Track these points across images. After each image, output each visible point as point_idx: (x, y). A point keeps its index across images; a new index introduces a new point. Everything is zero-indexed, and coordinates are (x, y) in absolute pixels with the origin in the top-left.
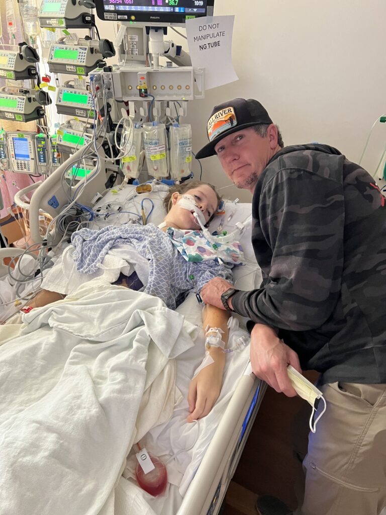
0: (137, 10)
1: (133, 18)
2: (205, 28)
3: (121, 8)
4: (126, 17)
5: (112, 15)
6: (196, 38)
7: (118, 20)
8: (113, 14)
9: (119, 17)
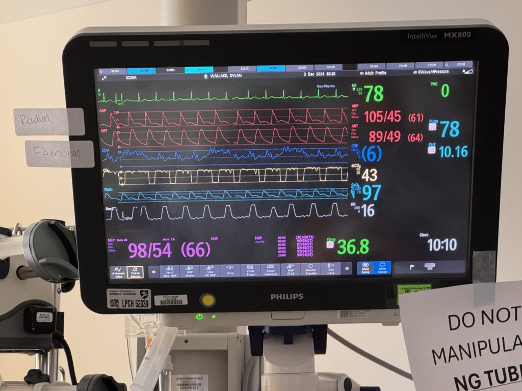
0: (223, 276)
1: (208, 300)
2: (468, 321)
3: (170, 272)
4: (183, 299)
5: (136, 295)
6: (438, 352)
7: (155, 310)
8: (138, 291)
9: (159, 300)
